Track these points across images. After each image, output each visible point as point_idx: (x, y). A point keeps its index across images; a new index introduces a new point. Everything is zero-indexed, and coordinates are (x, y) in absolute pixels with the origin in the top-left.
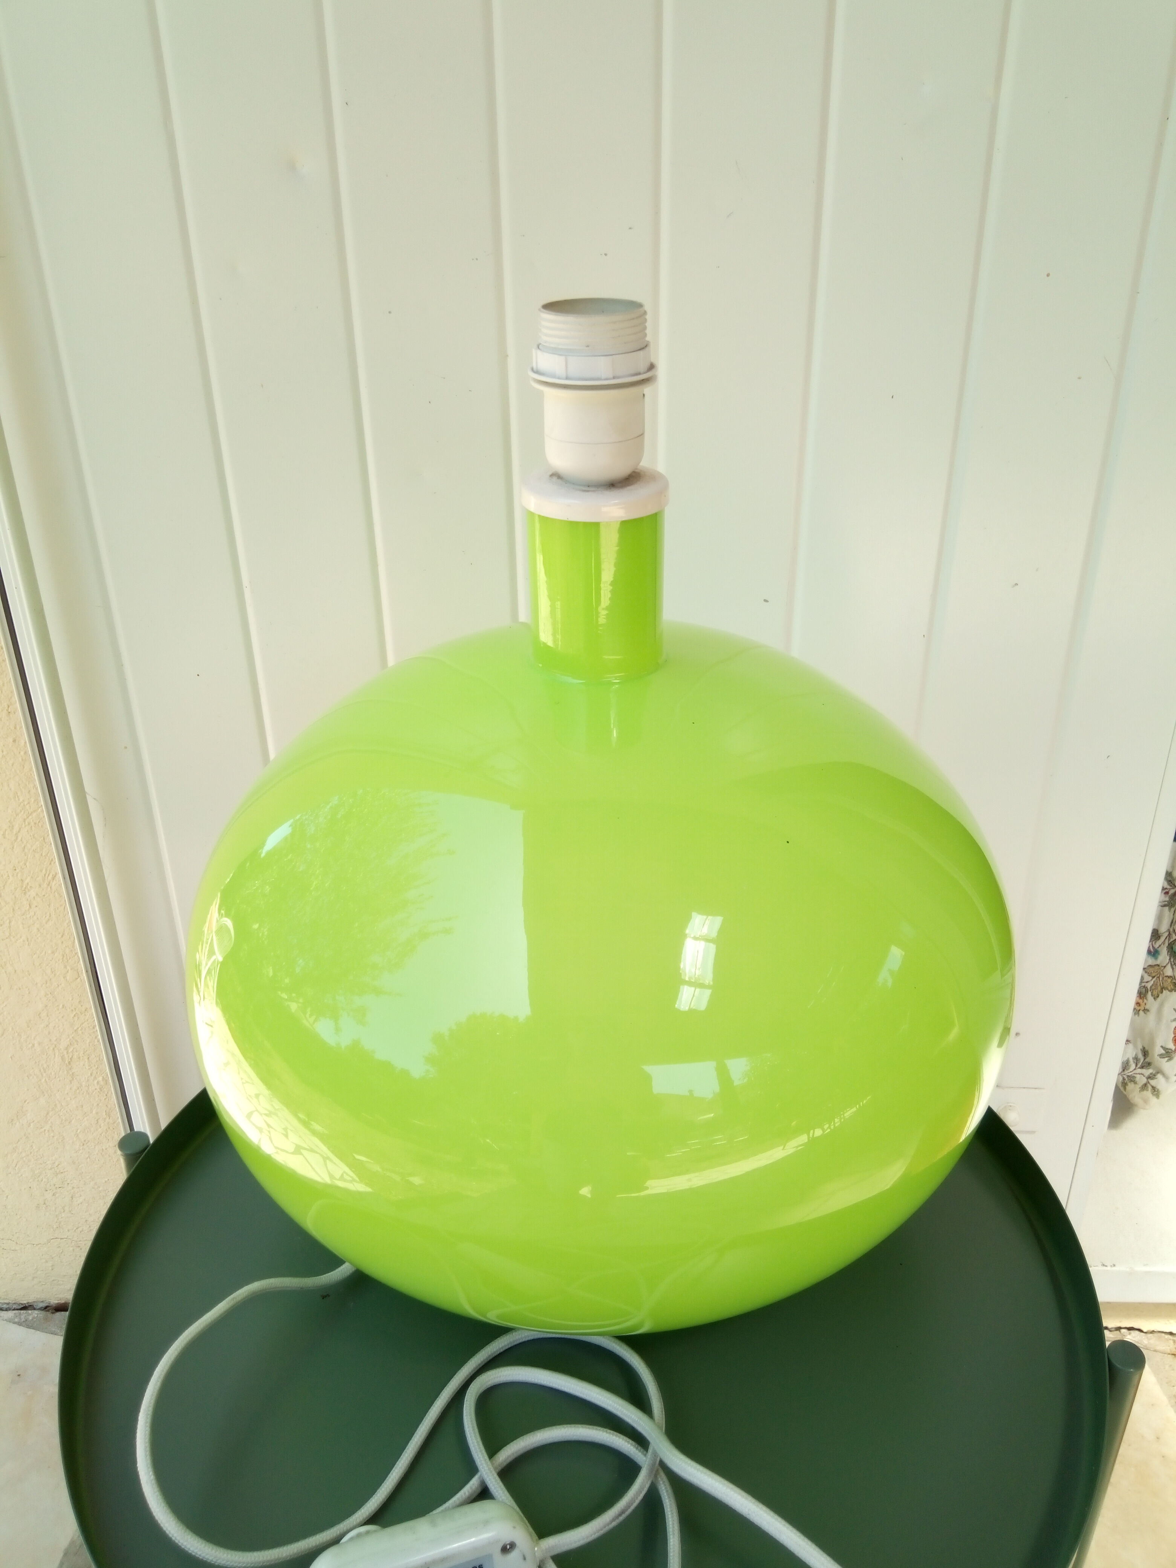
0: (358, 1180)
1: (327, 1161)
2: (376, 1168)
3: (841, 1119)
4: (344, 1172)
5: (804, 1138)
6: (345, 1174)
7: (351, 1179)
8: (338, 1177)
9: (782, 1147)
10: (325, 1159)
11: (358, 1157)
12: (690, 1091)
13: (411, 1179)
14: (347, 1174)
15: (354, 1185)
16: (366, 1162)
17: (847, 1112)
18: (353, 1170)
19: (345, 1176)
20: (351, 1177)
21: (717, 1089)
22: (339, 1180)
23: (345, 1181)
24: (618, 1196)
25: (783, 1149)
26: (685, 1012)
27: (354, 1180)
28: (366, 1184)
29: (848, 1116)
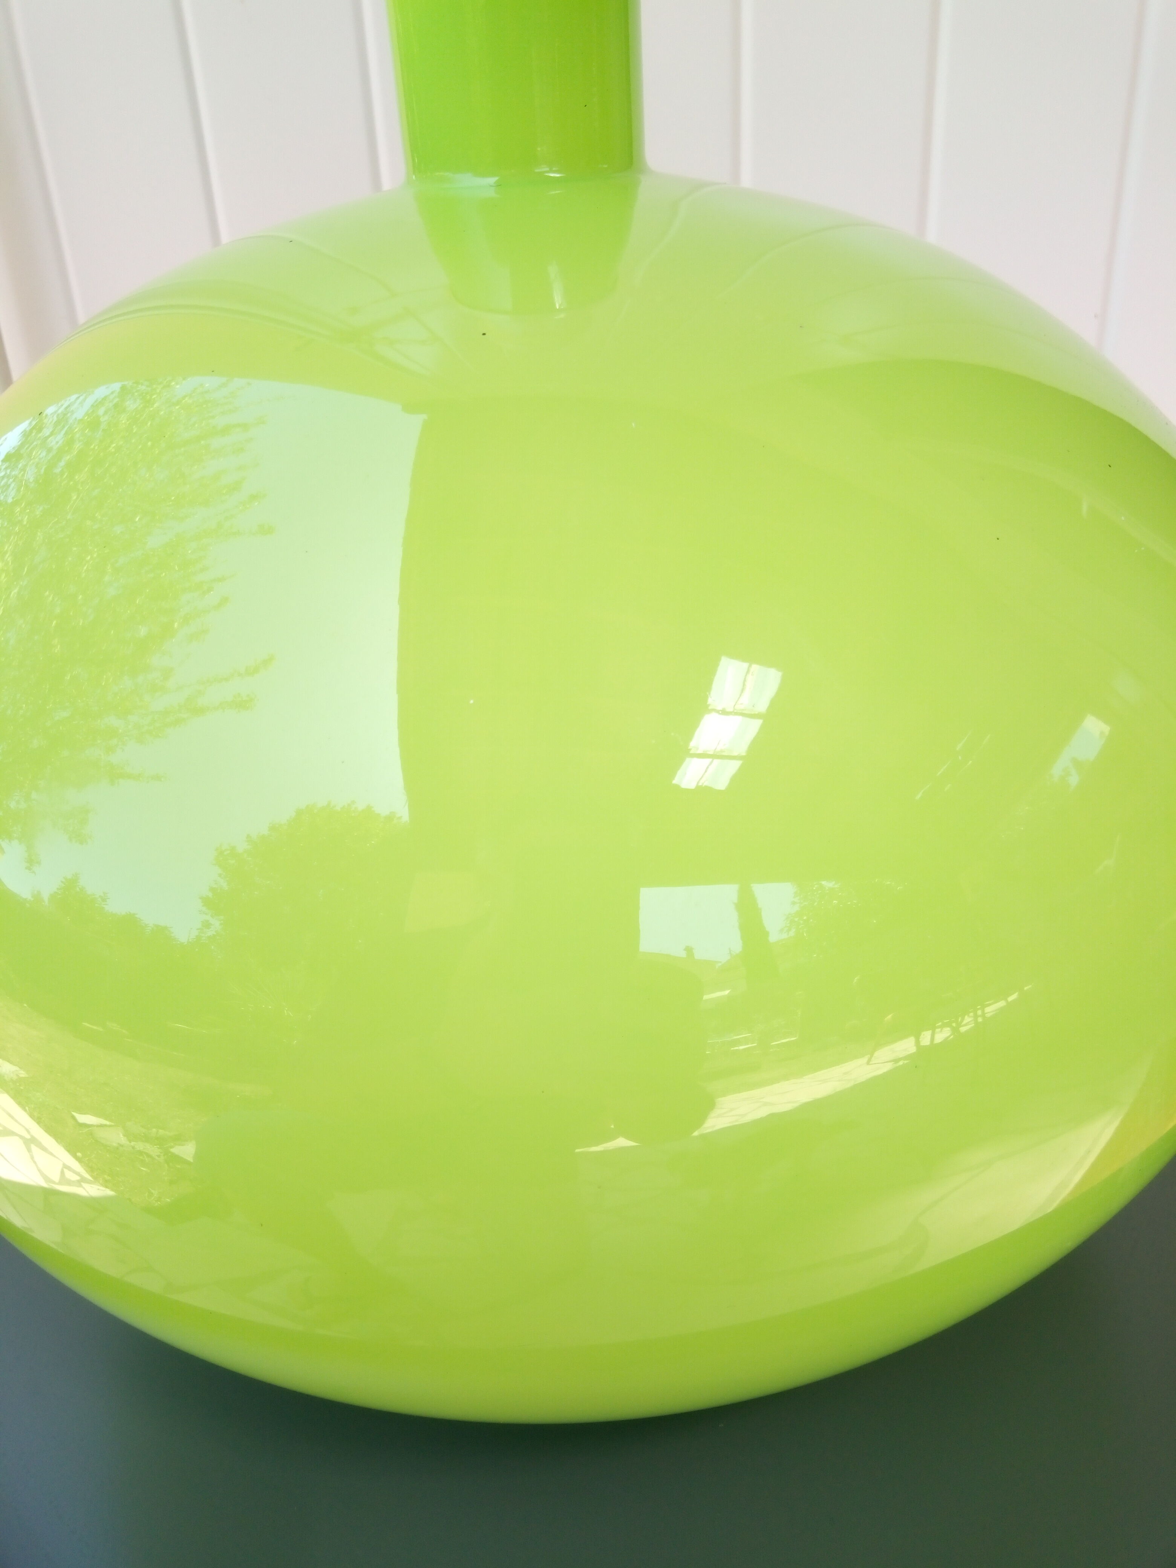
0: (90, 1178)
1: (33, 1147)
2: (116, 1137)
3: (976, 1017)
4: (65, 1166)
5: (906, 1046)
6: (66, 1171)
7: (78, 1178)
8: (57, 1180)
9: (865, 1059)
10: (30, 1142)
11: (83, 1118)
12: (689, 950)
13: (176, 1150)
14: (69, 1168)
15: (84, 1188)
16: (97, 1126)
17: (989, 1005)
18: (79, 1154)
19: (69, 1175)
20: (78, 1174)
21: (737, 946)
22: (60, 1183)
23: (69, 1183)
24: (577, 1150)
25: (868, 1063)
26: (687, 791)
27: (83, 1180)
28: (106, 1184)
29: (992, 1014)
